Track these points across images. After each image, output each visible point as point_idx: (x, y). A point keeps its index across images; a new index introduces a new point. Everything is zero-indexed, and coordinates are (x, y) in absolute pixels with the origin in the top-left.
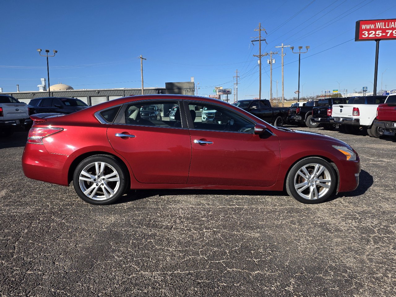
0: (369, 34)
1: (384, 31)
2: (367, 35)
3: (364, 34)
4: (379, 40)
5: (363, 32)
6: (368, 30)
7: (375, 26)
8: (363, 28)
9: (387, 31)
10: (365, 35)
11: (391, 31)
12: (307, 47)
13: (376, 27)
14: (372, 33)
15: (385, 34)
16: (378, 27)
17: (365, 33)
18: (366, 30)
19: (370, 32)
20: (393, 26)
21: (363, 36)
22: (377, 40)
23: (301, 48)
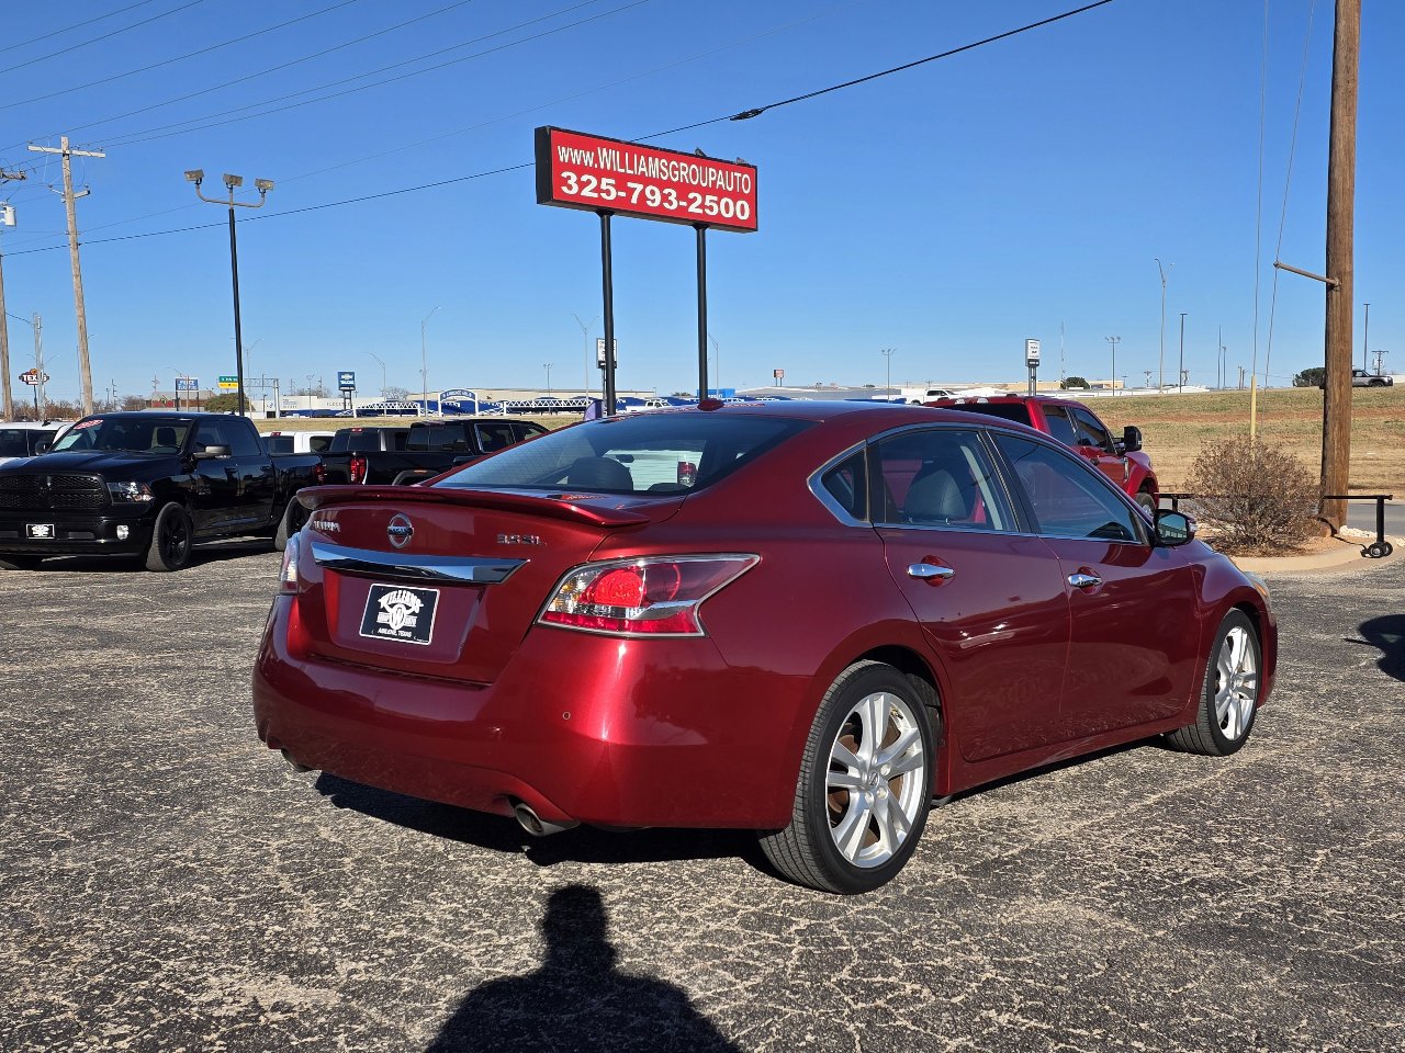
0: (582, 185)
1: (621, 181)
2: (575, 190)
3: (565, 181)
4: (610, 212)
5: (565, 175)
6: (580, 170)
7: (596, 160)
8: (562, 159)
9: (630, 185)
10: (570, 187)
11: (639, 187)
12: (261, 181)
13: (599, 165)
14: (589, 182)
15: (623, 194)
16: (605, 164)
17: (569, 178)
18: (570, 166)
19: (584, 178)
20: (645, 169)
21: (565, 189)
22: (605, 211)
23: (233, 181)
